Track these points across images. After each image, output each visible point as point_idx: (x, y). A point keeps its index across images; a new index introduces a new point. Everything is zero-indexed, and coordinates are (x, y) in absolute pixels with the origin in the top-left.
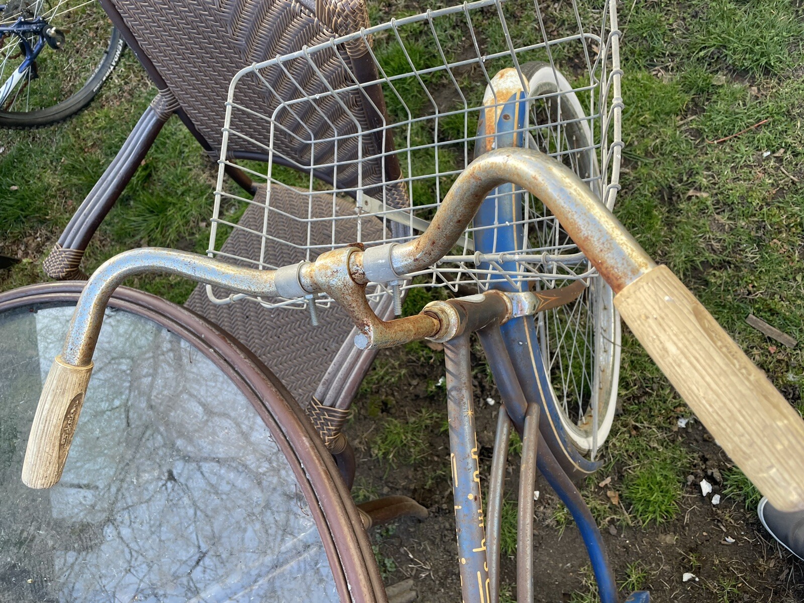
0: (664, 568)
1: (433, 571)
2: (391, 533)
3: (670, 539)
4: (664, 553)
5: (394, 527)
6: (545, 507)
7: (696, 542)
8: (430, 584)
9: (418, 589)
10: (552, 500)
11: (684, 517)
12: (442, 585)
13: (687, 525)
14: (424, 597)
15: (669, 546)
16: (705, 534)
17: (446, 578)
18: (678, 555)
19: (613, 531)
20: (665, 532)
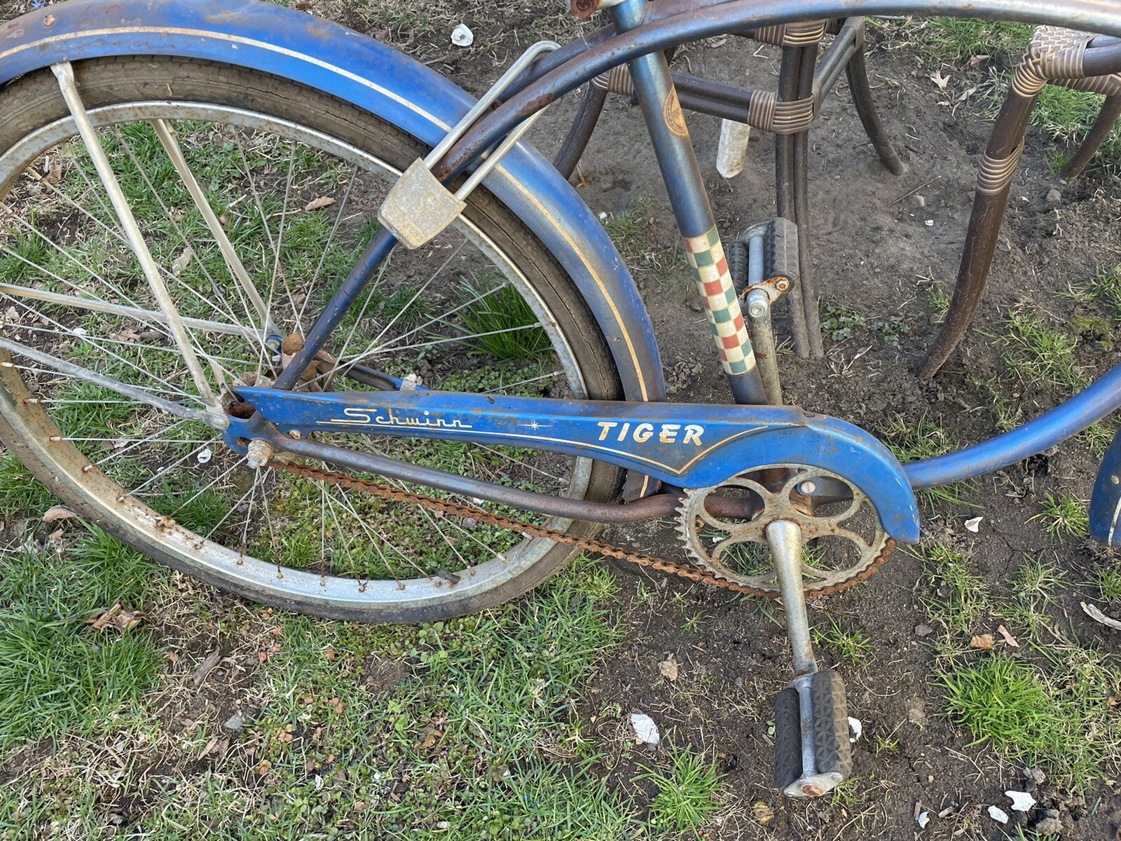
0: (867, 695)
1: (840, 378)
2: (886, 338)
3: (917, 715)
4: (892, 699)
5: (895, 344)
6: (952, 536)
7: (915, 759)
8: (820, 373)
9: (812, 361)
10: (966, 548)
11: (959, 750)
12: (820, 387)
13: (945, 753)
14: (802, 367)
15: (904, 712)
16: (931, 778)
17: (831, 393)
18: (890, 721)
19: (922, 630)
20: (928, 712)
